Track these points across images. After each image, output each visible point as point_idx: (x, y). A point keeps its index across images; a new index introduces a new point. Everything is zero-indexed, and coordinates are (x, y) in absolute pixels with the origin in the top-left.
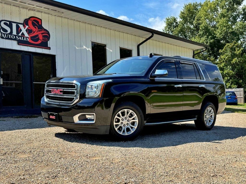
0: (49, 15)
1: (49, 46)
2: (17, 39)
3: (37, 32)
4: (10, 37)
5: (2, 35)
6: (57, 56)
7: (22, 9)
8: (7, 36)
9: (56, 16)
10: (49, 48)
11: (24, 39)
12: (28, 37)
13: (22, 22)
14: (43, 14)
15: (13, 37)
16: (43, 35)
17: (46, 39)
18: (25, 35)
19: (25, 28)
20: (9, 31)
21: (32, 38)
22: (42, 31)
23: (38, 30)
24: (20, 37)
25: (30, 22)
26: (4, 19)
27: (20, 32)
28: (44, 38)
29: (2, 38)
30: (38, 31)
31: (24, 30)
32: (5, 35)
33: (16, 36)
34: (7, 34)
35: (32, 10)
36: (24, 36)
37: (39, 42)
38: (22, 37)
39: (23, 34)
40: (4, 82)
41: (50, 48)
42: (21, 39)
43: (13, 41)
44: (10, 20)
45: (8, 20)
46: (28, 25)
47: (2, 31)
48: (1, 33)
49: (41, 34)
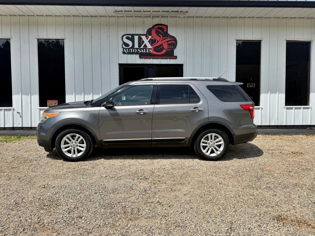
0: (177, 18)
1: (175, 55)
2: (139, 52)
3: (161, 41)
4: (131, 51)
5: (124, 50)
6: (185, 65)
8: (128, 51)
9: (186, 18)
10: (176, 58)
11: (146, 51)
12: (151, 49)
13: (145, 33)
14: (169, 19)
15: (135, 51)
16: (168, 43)
17: (172, 47)
19: (147, 39)
20: (131, 46)
21: (155, 49)
22: (168, 38)
23: (163, 38)
25: (153, 32)
26: (126, 34)
27: (142, 44)
28: (170, 47)
29: (124, 53)
30: (163, 40)
31: (146, 42)
32: (127, 49)
33: (138, 49)
34: (128, 49)
35: (157, 17)
36: (146, 48)
37: (164, 52)
38: (145, 50)
39: (145, 46)
41: (176, 56)
42: (143, 52)
43: (135, 55)
44: (132, 33)
45: (130, 33)
46: (151, 35)
47: (124, 46)
48: (123, 48)
49: (166, 42)
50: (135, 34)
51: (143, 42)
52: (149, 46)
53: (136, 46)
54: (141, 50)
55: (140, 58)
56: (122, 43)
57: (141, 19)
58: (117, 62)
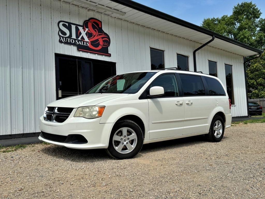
0: (109, 17)
2: (77, 43)
3: (97, 36)
4: (69, 41)
5: (60, 38)
6: (117, 64)
7: (81, 9)
8: (66, 40)
9: (116, 19)
10: (110, 55)
11: (84, 43)
12: (88, 42)
13: (81, 24)
14: (103, 16)
15: (72, 41)
16: (103, 39)
17: (106, 44)
18: (85, 40)
19: (84, 31)
20: (68, 35)
21: (93, 43)
22: (102, 35)
23: (99, 33)
24: (80, 42)
25: (90, 25)
26: (62, 20)
27: (80, 36)
28: (105, 44)
29: (61, 42)
30: (98, 35)
31: (84, 34)
32: (64, 38)
33: (76, 39)
34: (66, 38)
35: (92, 10)
36: (83, 40)
38: (82, 42)
39: (83, 38)
40: (63, 94)
41: (110, 54)
42: (81, 44)
43: (72, 46)
44: (69, 21)
45: (67, 21)
46: (88, 28)
47: (60, 34)
48: (60, 36)
49: (101, 38)
50: (71, 22)
51: (80, 34)
52: (86, 39)
53: (74, 36)
54: (79, 42)
55: (78, 50)
56: (58, 30)
57: (76, 8)
58: (53, 51)
